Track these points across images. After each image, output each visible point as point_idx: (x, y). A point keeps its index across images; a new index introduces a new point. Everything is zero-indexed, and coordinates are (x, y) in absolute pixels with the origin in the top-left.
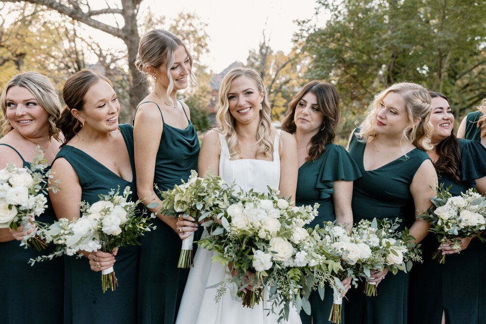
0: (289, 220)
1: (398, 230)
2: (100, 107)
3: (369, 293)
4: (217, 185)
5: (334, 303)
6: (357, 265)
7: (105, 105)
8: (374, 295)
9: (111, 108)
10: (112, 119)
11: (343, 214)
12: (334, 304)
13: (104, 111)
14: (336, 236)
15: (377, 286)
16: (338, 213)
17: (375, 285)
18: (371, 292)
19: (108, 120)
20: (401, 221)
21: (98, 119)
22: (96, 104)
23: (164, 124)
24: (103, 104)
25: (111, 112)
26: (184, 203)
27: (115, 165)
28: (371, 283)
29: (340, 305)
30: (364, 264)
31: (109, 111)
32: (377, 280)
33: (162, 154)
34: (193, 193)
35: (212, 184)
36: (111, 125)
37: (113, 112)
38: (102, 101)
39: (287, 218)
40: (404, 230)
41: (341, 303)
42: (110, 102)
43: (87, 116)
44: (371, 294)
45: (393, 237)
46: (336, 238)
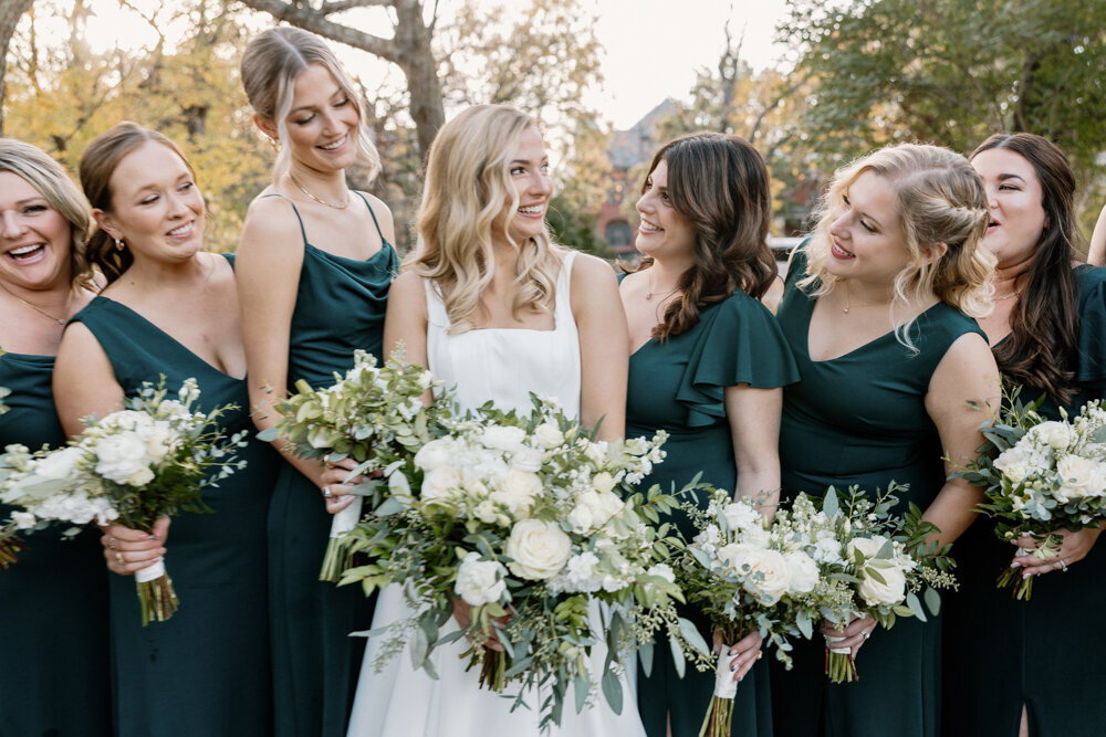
0: (562, 476)
1: (894, 511)
2: (145, 203)
3: (836, 675)
4: (413, 384)
5: (716, 693)
6: (781, 606)
7: (157, 198)
8: (850, 679)
9: (172, 205)
10: (178, 232)
11: (754, 470)
12: (716, 697)
13: (155, 213)
14: (733, 526)
15: (854, 656)
16: (743, 467)
17: (849, 656)
18: (842, 671)
19: (168, 234)
20: (905, 488)
21: (146, 231)
22: (136, 196)
23: (307, 247)
24: (154, 196)
25: (171, 215)
26: (330, 426)
27: (206, 339)
28: (837, 651)
29: (729, 700)
30: (795, 603)
31: (168, 212)
32: (851, 642)
33: (303, 318)
34: (354, 403)
35: (402, 381)
36: (177, 244)
37: (176, 213)
38: (148, 188)
39: (556, 472)
40: (909, 512)
41: (732, 696)
42: (172, 194)
43: (124, 224)
44: (842, 678)
45: (882, 533)
46: (733, 533)
